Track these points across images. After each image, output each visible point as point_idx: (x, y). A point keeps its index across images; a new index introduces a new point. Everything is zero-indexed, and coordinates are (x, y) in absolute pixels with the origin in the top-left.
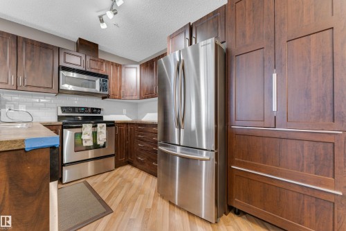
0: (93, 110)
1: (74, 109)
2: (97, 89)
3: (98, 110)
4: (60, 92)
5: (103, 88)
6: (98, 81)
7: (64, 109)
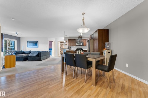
0: (81, 48)
1: (78, 48)
2: (81, 44)
3: (82, 48)
4: (76, 46)
5: (82, 44)
6: (81, 43)
7: (77, 48)
